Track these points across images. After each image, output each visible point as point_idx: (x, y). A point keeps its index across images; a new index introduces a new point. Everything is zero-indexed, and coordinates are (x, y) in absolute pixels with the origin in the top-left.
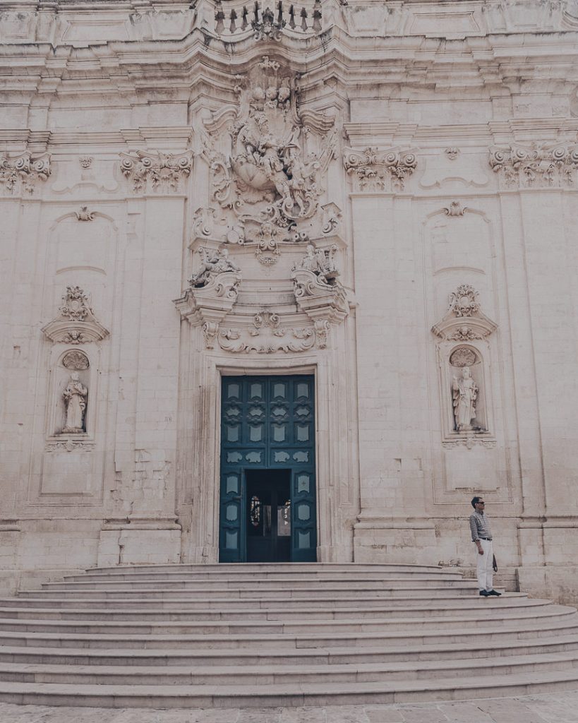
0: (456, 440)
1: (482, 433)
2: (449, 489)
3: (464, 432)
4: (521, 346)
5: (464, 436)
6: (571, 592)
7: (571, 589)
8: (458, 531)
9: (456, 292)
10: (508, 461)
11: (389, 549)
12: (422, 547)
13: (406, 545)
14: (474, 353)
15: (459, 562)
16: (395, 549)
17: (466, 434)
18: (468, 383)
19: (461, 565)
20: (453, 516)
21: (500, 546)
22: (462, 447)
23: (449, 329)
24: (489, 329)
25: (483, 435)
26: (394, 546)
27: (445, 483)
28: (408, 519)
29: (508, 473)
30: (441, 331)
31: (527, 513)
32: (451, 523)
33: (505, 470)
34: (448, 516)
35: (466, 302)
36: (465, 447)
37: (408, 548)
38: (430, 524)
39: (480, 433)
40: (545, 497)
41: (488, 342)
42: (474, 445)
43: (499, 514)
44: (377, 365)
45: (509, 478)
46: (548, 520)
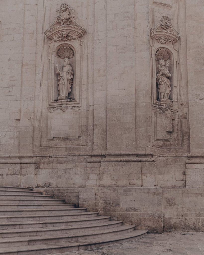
0: (55, 106)
1: (72, 101)
2: (49, 138)
3: (61, 101)
4: (100, 43)
5: (60, 103)
6: (111, 204)
7: (111, 202)
8: (51, 165)
9: (59, 9)
10: (87, 118)
11: (4, 176)
12: (25, 175)
13: (15, 174)
14: (72, 49)
15: (49, 185)
16: (8, 176)
17: (61, 102)
18: (67, 69)
19: (51, 186)
20: (48, 155)
21: (76, 174)
22: (59, 111)
23: (55, 33)
24: (80, 32)
25: (73, 102)
26: (7, 174)
27: (47, 134)
28: (20, 158)
29: (87, 126)
30: (50, 36)
31: (95, 153)
32: (46, 160)
33: (85, 125)
34: (45, 155)
35: (65, 15)
36: (61, 111)
37: (15, 176)
38: (33, 160)
39: (70, 101)
40: (106, 142)
41: (80, 41)
42: (67, 109)
43: (78, 153)
44: (9, 60)
45: (87, 130)
46: (107, 157)
